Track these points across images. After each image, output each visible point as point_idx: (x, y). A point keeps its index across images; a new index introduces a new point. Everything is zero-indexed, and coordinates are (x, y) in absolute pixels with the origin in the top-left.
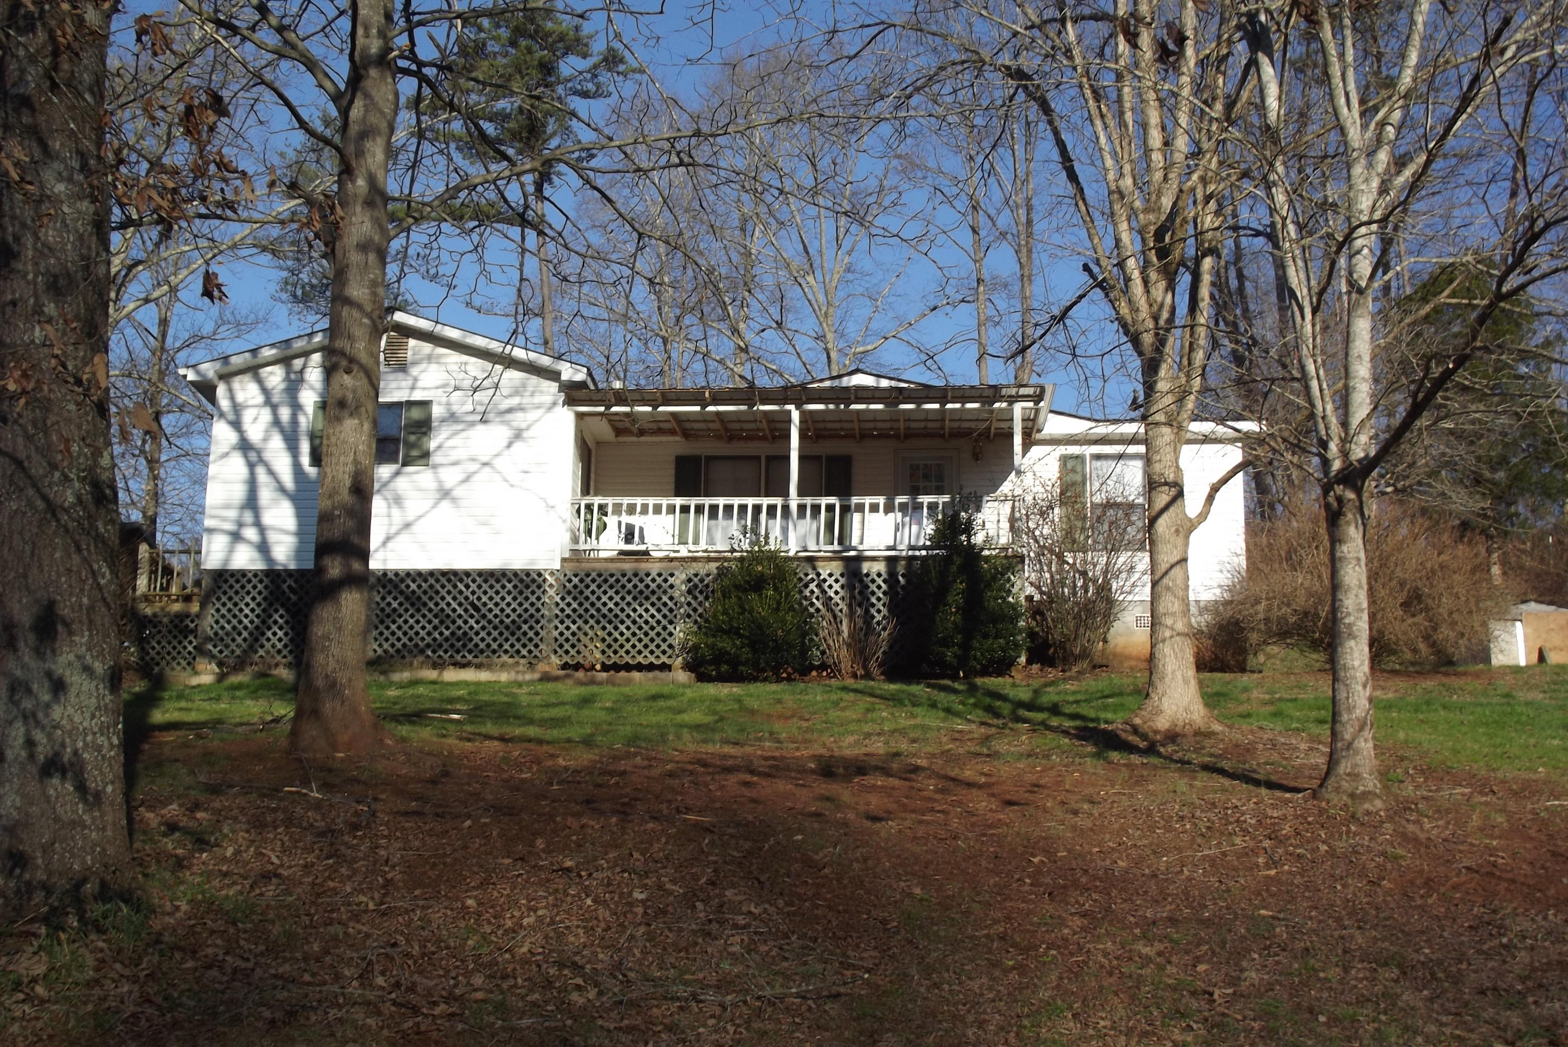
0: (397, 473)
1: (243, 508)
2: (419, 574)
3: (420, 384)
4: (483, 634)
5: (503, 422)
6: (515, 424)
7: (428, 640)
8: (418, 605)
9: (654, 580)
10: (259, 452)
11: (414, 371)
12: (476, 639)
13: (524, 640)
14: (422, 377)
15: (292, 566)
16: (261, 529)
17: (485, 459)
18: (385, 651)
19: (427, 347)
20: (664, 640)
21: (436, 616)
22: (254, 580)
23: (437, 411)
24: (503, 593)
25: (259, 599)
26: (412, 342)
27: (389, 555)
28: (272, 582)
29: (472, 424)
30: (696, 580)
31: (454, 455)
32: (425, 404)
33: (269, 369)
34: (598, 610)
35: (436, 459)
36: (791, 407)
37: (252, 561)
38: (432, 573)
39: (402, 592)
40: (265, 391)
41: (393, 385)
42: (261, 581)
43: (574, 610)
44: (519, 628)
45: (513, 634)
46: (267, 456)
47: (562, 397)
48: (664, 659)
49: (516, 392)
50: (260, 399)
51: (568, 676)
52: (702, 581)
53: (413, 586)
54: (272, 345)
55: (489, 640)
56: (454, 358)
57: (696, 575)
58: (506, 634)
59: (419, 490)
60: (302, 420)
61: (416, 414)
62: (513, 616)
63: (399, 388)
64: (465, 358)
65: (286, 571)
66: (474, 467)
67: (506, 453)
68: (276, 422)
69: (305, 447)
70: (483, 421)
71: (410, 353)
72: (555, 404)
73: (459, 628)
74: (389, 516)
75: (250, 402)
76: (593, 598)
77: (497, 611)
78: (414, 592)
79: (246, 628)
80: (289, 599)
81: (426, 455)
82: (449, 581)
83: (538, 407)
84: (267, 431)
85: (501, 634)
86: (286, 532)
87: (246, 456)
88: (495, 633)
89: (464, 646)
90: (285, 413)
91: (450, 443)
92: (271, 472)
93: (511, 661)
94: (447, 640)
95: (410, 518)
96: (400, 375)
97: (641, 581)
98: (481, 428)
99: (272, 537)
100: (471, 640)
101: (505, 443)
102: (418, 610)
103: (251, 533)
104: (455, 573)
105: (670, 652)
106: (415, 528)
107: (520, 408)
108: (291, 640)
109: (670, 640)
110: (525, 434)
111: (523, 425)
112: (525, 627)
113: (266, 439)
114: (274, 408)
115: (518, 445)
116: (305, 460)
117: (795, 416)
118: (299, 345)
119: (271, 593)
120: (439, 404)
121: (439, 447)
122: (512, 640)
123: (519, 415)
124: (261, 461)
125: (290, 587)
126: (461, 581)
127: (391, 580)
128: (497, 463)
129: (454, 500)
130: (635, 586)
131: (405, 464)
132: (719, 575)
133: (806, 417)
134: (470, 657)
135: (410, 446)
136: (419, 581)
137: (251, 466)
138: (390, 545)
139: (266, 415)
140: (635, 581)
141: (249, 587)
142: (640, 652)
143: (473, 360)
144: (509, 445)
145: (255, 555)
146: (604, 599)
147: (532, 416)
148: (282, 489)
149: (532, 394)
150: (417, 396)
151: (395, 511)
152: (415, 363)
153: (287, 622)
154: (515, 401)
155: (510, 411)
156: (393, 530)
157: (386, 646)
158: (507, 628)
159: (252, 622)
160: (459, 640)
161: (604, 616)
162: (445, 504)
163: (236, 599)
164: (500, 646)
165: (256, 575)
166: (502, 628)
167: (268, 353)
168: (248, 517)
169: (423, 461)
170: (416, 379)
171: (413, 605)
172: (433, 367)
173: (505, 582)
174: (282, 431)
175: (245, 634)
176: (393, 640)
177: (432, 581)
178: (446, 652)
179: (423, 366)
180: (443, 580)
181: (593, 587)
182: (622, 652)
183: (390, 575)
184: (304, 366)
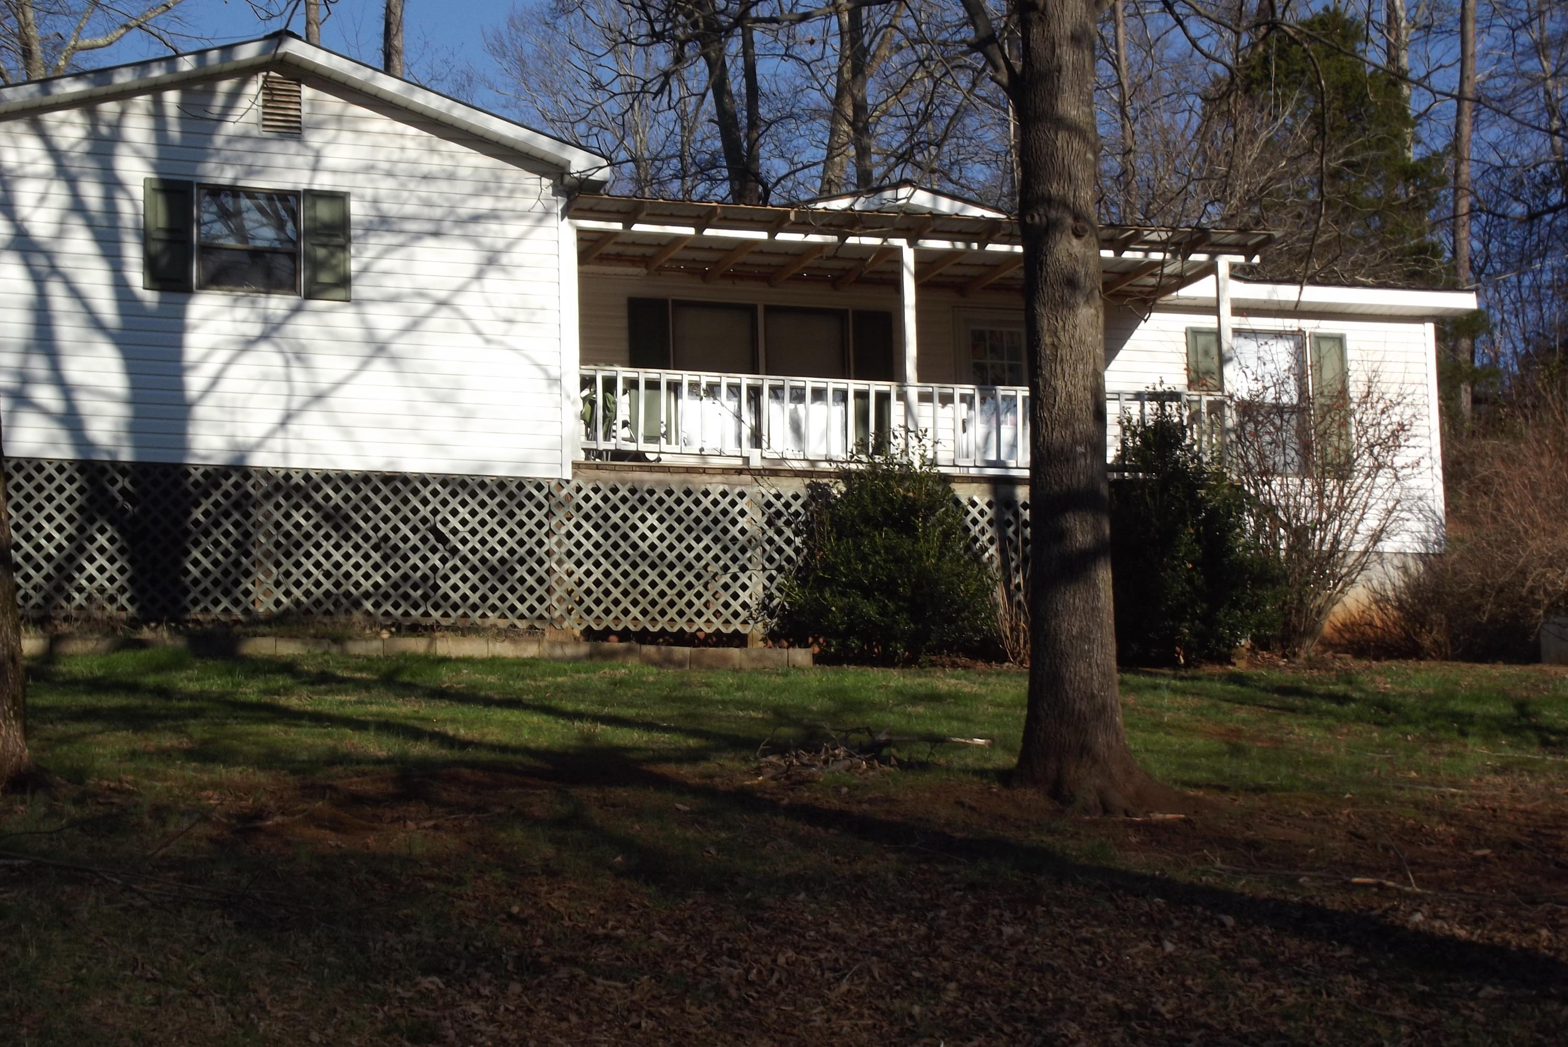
0: (297, 310)
1: (27, 351)
2: (346, 477)
3: (327, 162)
4: (455, 579)
5: (465, 237)
6: (487, 241)
7: (367, 585)
8: (346, 528)
9: (715, 503)
10: (49, 255)
11: (315, 139)
12: (445, 588)
13: (521, 590)
14: (329, 151)
15: (126, 455)
16: (66, 389)
17: (442, 295)
18: (298, 603)
19: (333, 103)
20: (735, 596)
21: (376, 548)
22: (60, 479)
23: (357, 210)
24: (483, 514)
25: (70, 509)
26: (307, 92)
27: (293, 444)
28: (91, 481)
29: (418, 236)
30: (779, 505)
31: (391, 285)
32: (338, 198)
33: (60, 114)
34: (634, 546)
35: (360, 289)
36: (901, 242)
37: (54, 444)
38: (366, 478)
39: (317, 507)
40: (53, 151)
41: (280, 160)
42: (71, 480)
43: (597, 545)
44: (513, 571)
45: (503, 580)
46: (65, 263)
47: (559, 204)
48: (736, 625)
49: (483, 190)
50: (45, 165)
51: (629, 651)
52: (787, 505)
53: (336, 498)
54: (79, 76)
55: (465, 589)
56: (380, 123)
57: (778, 496)
58: (493, 581)
59: (337, 339)
60: (125, 208)
61: (324, 211)
62: (502, 551)
63: (290, 168)
64: (400, 127)
65: (115, 464)
66: (424, 306)
67: (475, 286)
68: (77, 206)
69: (133, 253)
70: (436, 234)
71: (305, 109)
72: (547, 213)
73: (415, 568)
74: (289, 380)
75: (30, 169)
76: (625, 528)
77: (474, 542)
78: (337, 507)
79: (49, 558)
80: (124, 510)
81: (345, 282)
82: (396, 491)
83: (521, 215)
84: (62, 222)
85: (483, 580)
86: (109, 396)
87: (28, 265)
88: (474, 579)
89: (425, 597)
90: (92, 193)
91: (383, 264)
92: (75, 293)
93: (502, 624)
94: (396, 586)
95: (324, 383)
96: (293, 146)
97: (697, 502)
98: (430, 242)
99: (86, 404)
100: (436, 587)
101: (471, 270)
102: (347, 538)
103: (46, 395)
104: (405, 479)
105: (744, 614)
106: (334, 401)
107: (494, 216)
108: (131, 581)
109: (744, 596)
110: (505, 259)
111: (500, 244)
112: (521, 571)
113: (61, 234)
114: (71, 181)
115: (493, 279)
116: (136, 277)
117: (909, 256)
118: (123, 78)
119: (90, 500)
120: (362, 198)
121: (365, 270)
122: (503, 589)
123: (494, 227)
124: (55, 270)
125: (123, 491)
126: (415, 492)
127: (297, 487)
128: (461, 301)
129: (394, 359)
130: (688, 511)
131: (309, 296)
132: (812, 497)
133: (925, 262)
134: (436, 615)
135: (316, 266)
136: (347, 490)
137: (38, 280)
138: (293, 427)
139: (59, 194)
140: (688, 502)
141: (50, 489)
142: (699, 614)
143: (412, 130)
144: (479, 276)
145: (60, 434)
146: (643, 528)
147: (514, 229)
148: (95, 323)
149: (511, 193)
150: (323, 182)
151: (298, 374)
152: (318, 126)
153: (121, 551)
154: (485, 204)
155: (476, 218)
156: (296, 403)
157: (297, 593)
158: (493, 570)
159: (59, 548)
160: (415, 587)
161: (644, 556)
162: (379, 365)
163: (29, 508)
164: (484, 598)
165: (61, 469)
166: (484, 571)
167: (71, 87)
168: (39, 366)
169: (341, 293)
170: (318, 156)
171: (337, 528)
172: (346, 136)
173: (482, 495)
174: (90, 224)
175: (48, 568)
176: (307, 584)
177: (366, 490)
178: (396, 606)
179: (330, 133)
180: (385, 491)
181: (624, 509)
182: (672, 613)
183: (297, 479)
184: (123, 113)
